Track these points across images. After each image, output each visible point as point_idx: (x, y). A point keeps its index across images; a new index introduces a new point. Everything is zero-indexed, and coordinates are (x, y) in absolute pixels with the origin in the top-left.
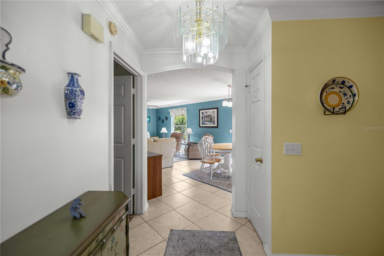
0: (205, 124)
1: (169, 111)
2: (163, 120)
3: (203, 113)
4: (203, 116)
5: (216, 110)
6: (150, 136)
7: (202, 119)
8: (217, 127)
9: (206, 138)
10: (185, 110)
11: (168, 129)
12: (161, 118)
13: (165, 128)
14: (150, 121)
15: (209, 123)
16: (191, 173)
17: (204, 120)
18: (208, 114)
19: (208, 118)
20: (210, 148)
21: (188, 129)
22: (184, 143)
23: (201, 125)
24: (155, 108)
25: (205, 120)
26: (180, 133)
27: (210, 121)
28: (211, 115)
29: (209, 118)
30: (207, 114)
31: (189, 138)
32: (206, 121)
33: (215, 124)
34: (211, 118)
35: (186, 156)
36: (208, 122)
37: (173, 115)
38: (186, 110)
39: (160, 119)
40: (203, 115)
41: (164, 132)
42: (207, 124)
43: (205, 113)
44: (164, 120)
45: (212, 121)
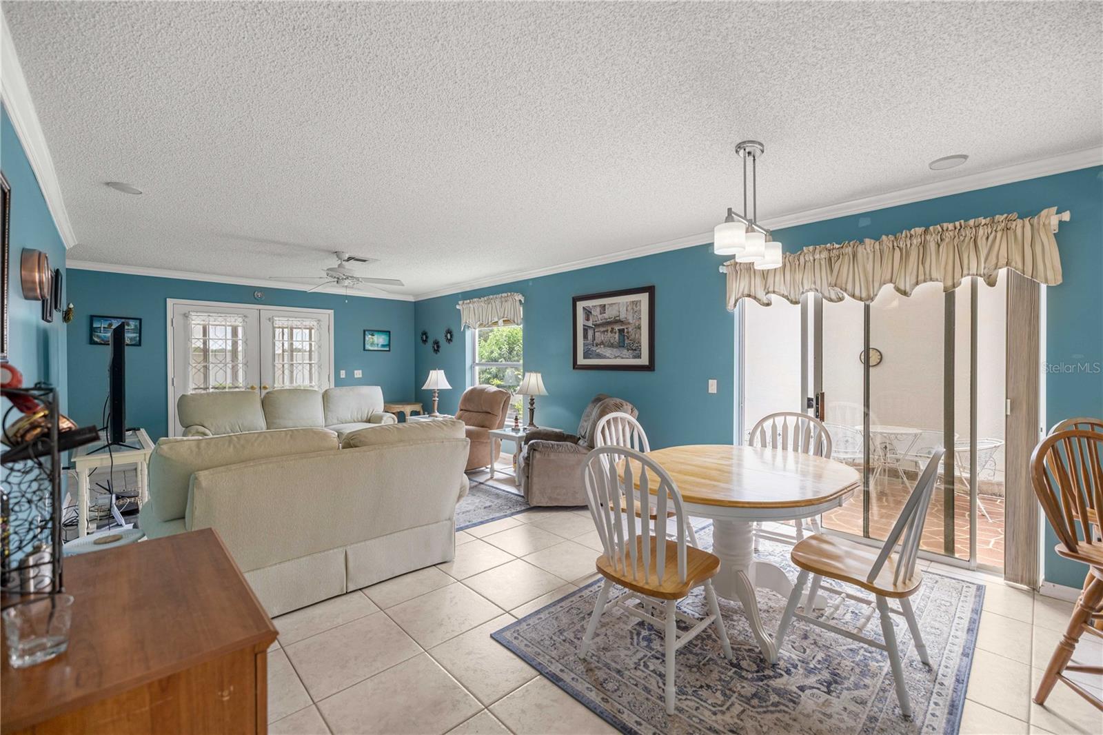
0: (599, 356)
1: (458, 307)
2: (437, 343)
3: (588, 313)
4: (590, 324)
5: (644, 298)
6: (385, 403)
7: (585, 337)
8: (650, 367)
9: (615, 419)
10: (518, 303)
11: (455, 376)
12: (429, 335)
13: (443, 371)
14: (389, 345)
15: (616, 352)
16: (542, 616)
17: (594, 339)
18: (610, 314)
19: (610, 329)
20: (659, 493)
21: (527, 374)
22: (514, 434)
23: (581, 361)
24: (412, 299)
25: (598, 340)
26: (495, 392)
27: (621, 345)
28: (622, 317)
29: (612, 329)
30: (606, 316)
31: (532, 411)
32: (602, 343)
33: (639, 357)
34: (621, 331)
35: (518, 487)
36: (612, 346)
37: (471, 321)
38: (520, 301)
39: (427, 337)
40: (588, 319)
41: (436, 388)
42: (605, 357)
43: (598, 309)
44: (440, 344)
45: (626, 341)
